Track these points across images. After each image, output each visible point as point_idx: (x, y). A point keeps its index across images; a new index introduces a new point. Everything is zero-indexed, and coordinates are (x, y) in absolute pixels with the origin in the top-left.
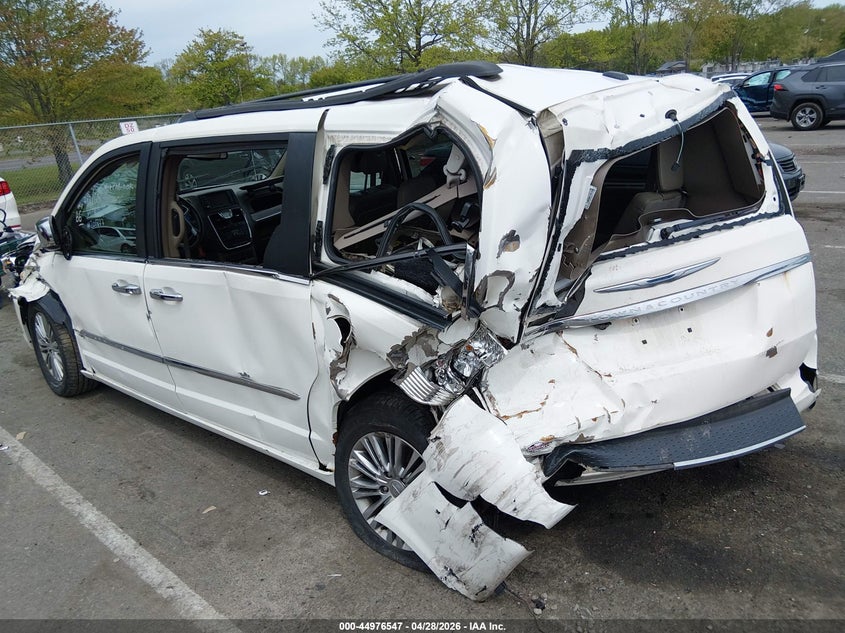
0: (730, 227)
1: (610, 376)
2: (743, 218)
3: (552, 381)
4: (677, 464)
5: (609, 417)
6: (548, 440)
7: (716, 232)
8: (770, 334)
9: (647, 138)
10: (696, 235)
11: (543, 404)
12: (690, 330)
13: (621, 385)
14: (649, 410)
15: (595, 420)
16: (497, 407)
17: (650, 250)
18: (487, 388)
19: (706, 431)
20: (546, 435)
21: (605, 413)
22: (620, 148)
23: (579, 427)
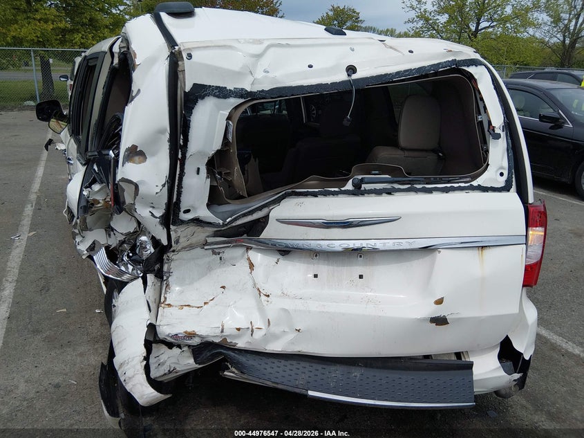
0: (430, 191)
1: (268, 296)
2: (449, 185)
3: (223, 287)
4: (311, 393)
5: (252, 331)
6: (190, 334)
7: (413, 193)
8: (439, 302)
9: (301, 88)
10: (389, 192)
11: (205, 303)
12: (361, 277)
13: (274, 307)
14: (292, 336)
15: (239, 329)
16: (167, 296)
17: (340, 195)
18: (168, 278)
19: (357, 373)
20: (189, 330)
21: (250, 327)
22: (263, 91)
23: (222, 331)
